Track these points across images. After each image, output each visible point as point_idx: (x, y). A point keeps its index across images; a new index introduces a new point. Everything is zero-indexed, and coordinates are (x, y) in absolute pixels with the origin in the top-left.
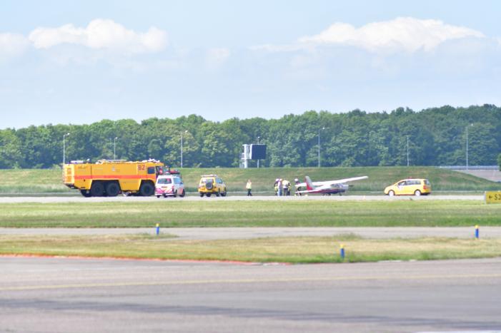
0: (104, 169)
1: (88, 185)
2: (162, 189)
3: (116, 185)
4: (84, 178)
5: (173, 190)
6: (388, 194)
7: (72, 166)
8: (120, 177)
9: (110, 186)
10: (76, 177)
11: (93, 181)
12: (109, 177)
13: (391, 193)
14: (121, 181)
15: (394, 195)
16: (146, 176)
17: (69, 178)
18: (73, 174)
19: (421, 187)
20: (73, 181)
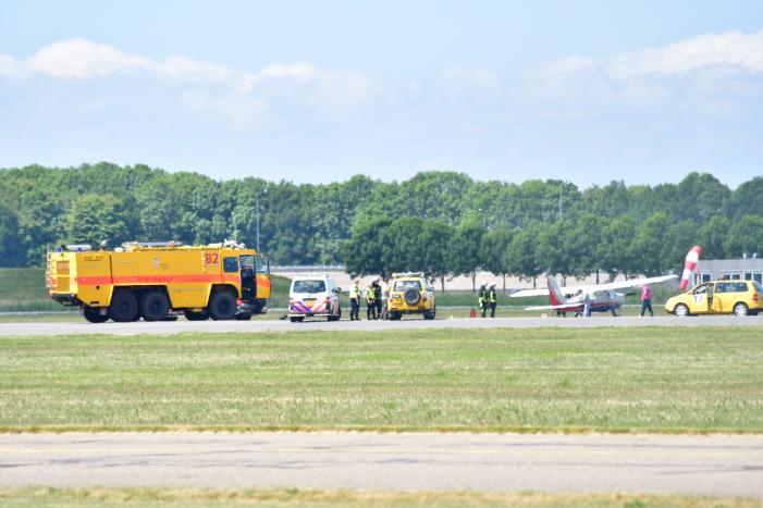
0: (136, 262)
1: (105, 297)
2: (307, 304)
3: (161, 296)
4: (97, 282)
5: (328, 307)
6: (674, 313)
7: (71, 257)
8: (170, 279)
9: (149, 298)
10: (80, 281)
11: (116, 288)
12: (147, 280)
13: (681, 311)
14: (171, 287)
15: (689, 314)
16: (222, 277)
17: (64, 283)
18: (73, 273)
19: (747, 297)
20: (73, 289)
